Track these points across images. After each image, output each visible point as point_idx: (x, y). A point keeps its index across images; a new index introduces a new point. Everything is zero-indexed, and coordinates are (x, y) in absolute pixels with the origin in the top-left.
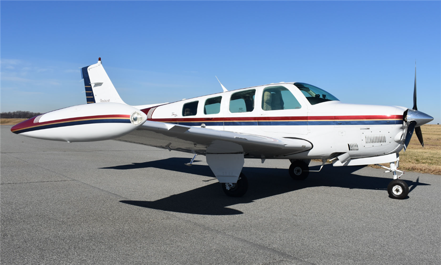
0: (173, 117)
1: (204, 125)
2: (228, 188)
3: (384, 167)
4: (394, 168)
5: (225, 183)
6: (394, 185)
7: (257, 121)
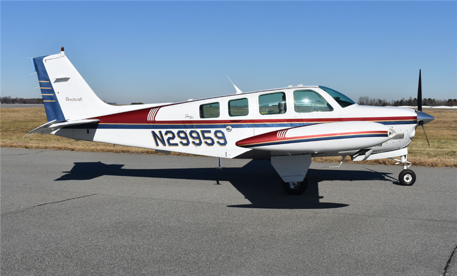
0: (188, 119)
1: (230, 128)
2: (292, 187)
3: (396, 160)
4: (404, 160)
5: (288, 183)
6: (405, 174)
7: (290, 123)
